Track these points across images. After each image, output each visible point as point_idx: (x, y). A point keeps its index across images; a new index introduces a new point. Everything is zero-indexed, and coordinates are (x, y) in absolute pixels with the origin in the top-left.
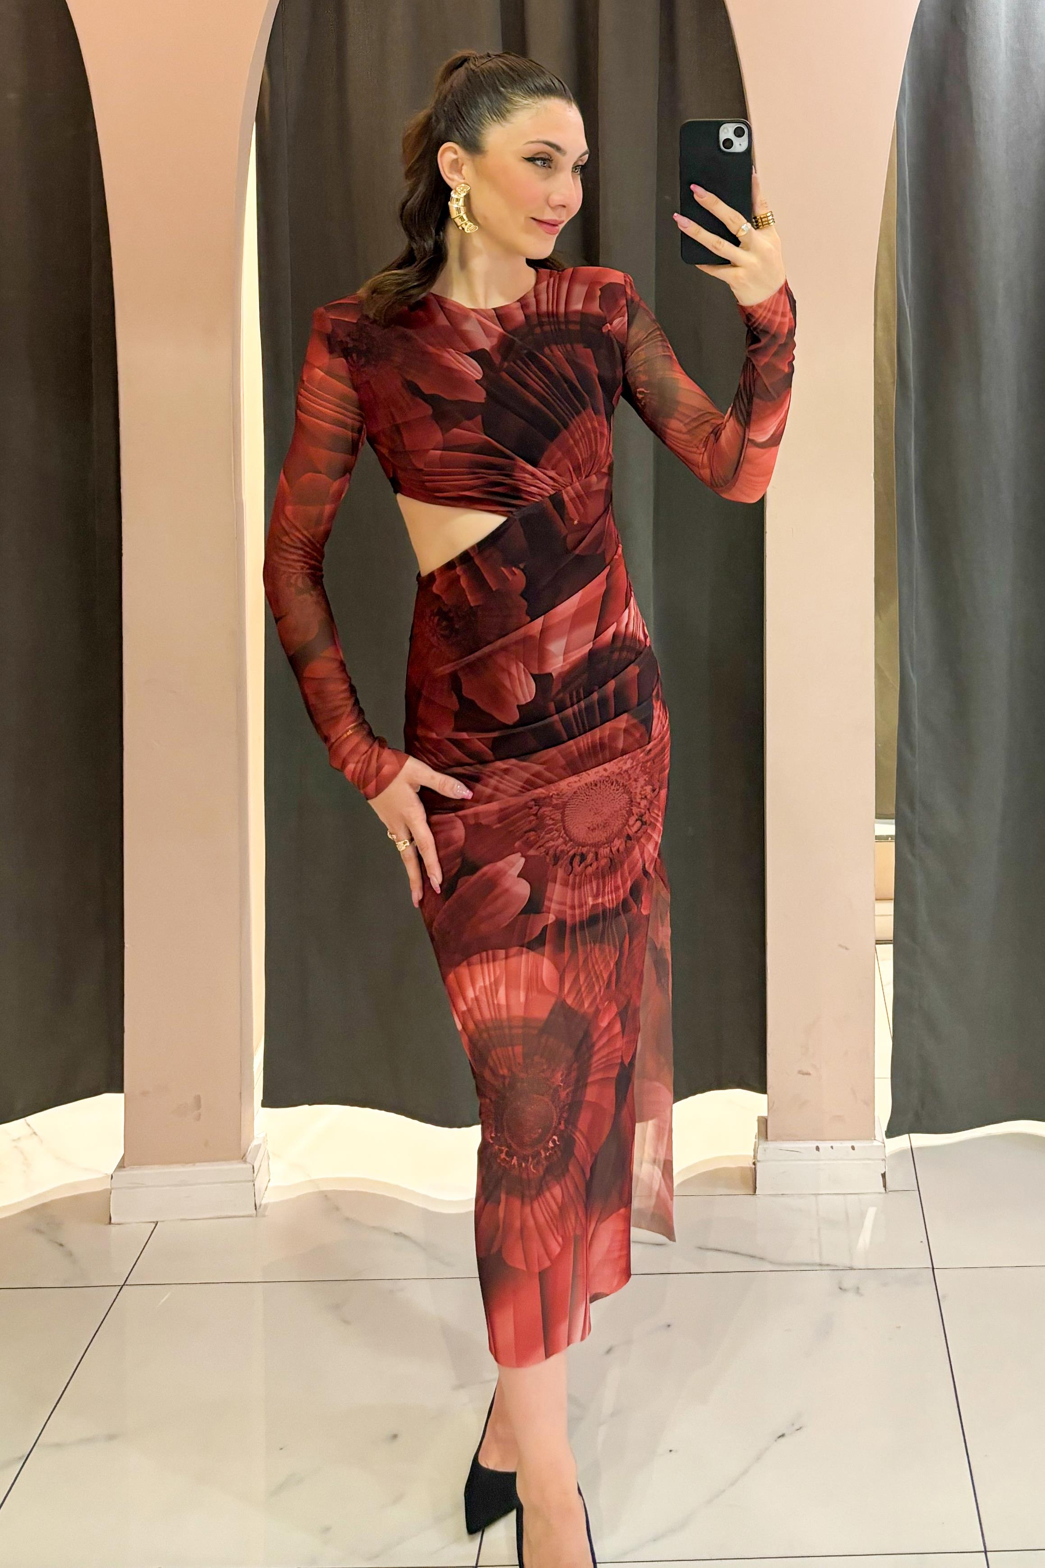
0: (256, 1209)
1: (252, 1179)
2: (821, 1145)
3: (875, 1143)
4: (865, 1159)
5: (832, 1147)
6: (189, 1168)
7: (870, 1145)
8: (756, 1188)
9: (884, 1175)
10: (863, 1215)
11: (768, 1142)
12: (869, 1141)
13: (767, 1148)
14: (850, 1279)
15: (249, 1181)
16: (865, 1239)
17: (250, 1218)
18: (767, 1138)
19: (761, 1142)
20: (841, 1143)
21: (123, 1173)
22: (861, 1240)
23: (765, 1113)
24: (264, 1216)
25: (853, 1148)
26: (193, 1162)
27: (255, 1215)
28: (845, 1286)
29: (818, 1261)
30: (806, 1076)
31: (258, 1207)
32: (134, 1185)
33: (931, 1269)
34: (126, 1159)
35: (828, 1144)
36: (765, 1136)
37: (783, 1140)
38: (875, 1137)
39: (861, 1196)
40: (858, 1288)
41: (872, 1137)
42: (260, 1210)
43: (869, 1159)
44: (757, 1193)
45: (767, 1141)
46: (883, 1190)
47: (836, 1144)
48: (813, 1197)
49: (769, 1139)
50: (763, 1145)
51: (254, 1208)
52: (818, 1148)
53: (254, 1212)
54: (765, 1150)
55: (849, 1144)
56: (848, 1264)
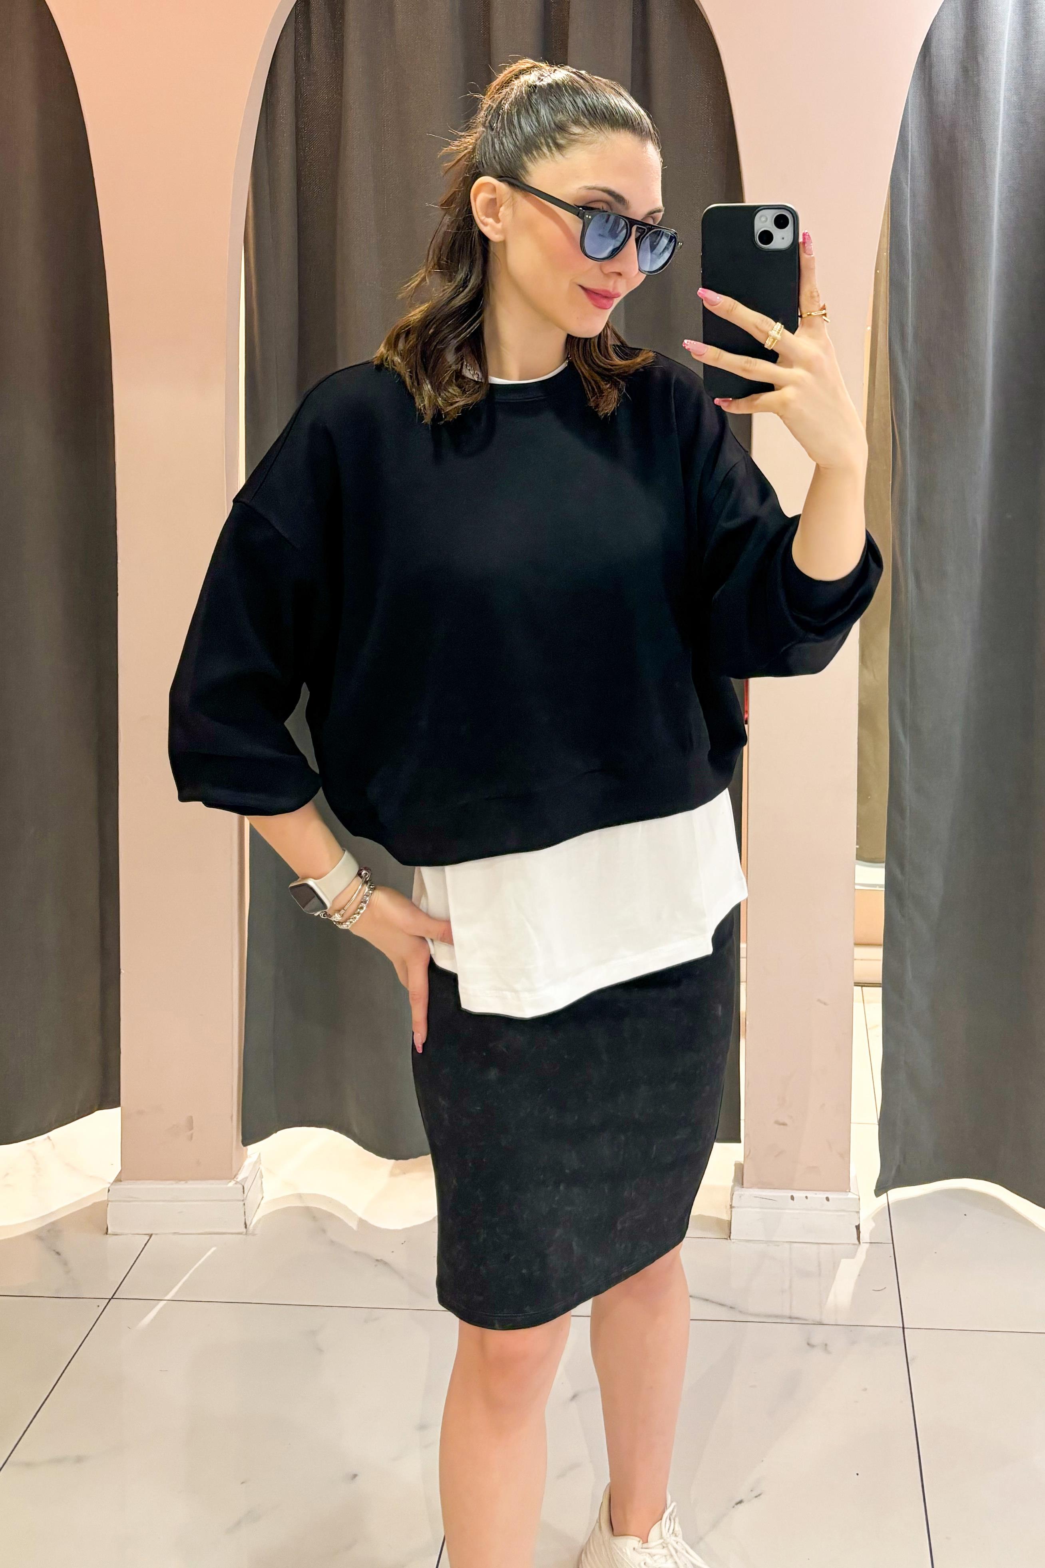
0: (246, 1227)
1: (242, 1199)
2: (796, 1194)
3: (850, 1195)
4: (837, 1211)
5: (807, 1197)
6: (182, 1185)
7: (846, 1197)
8: (730, 1233)
9: (858, 1227)
10: (835, 1266)
11: (743, 1189)
12: (844, 1193)
13: (742, 1195)
14: (818, 1334)
15: (239, 1200)
17: (241, 1236)
18: (743, 1185)
19: (736, 1188)
20: (816, 1194)
21: (118, 1187)
22: (834, 1293)
23: (741, 1159)
24: (253, 1234)
25: (828, 1199)
26: (185, 1180)
27: (244, 1233)
28: (813, 1341)
29: (786, 1313)
30: (782, 1126)
31: (248, 1227)
32: (128, 1199)
33: (903, 1329)
34: (121, 1174)
35: (802, 1194)
36: (741, 1182)
37: (758, 1188)
38: (850, 1189)
39: (834, 1246)
40: (826, 1344)
41: (846, 1189)
42: (251, 1227)
43: (843, 1211)
44: (731, 1237)
45: (743, 1187)
46: (857, 1242)
47: (809, 1194)
48: (787, 1245)
49: (744, 1186)
50: (739, 1192)
51: (244, 1226)
52: (792, 1198)
53: (245, 1230)
54: (740, 1197)
55: (824, 1195)
56: (817, 1318)
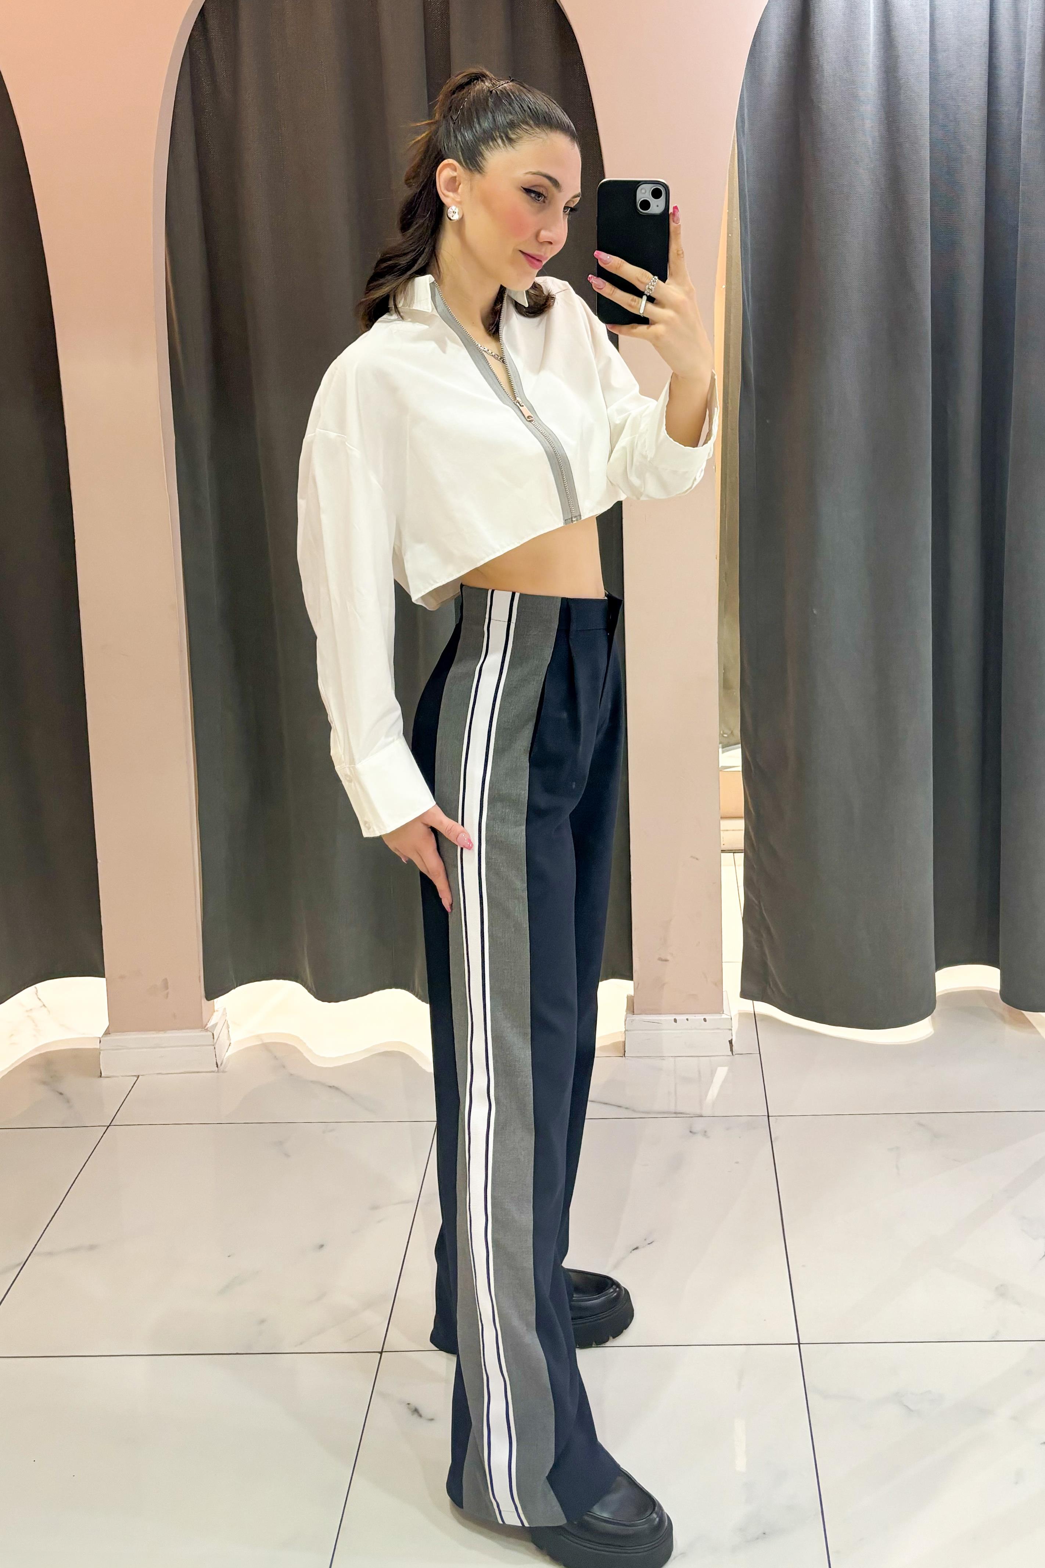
0: (217, 1066)
1: (213, 1043)
2: (678, 1017)
3: (724, 1016)
4: (714, 1029)
5: (687, 1020)
6: (161, 1035)
7: (719, 1017)
8: (625, 1051)
9: (729, 1042)
10: (713, 1073)
11: (635, 1017)
12: (718, 1014)
13: (637, 1020)
14: (699, 1125)
15: (209, 1045)
16: (714, 1092)
17: (214, 1074)
18: (635, 1013)
19: (632, 1017)
20: (695, 1016)
21: (108, 1038)
22: (710, 1093)
23: (632, 992)
24: (224, 1072)
25: (705, 1020)
26: (164, 1030)
27: (216, 1071)
28: (694, 1130)
29: (672, 1109)
30: (665, 962)
31: (219, 1066)
32: (117, 1048)
33: (767, 1117)
34: (110, 1027)
35: (684, 1017)
36: (633, 1012)
37: (646, 1014)
38: (723, 1011)
39: (713, 1058)
40: (705, 1132)
41: (720, 1011)
42: (221, 1068)
43: (718, 1029)
44: (626, 1056)
45: (635, 1015)
46: (731, 1054)
47: (690, 1017)
48: (672, 1059)
50: (632, 1020)
52: (675, 1021)
53: (216, 1068)
54: (634, 1023)
55: (702, 1017)
56: (698, 1112)
